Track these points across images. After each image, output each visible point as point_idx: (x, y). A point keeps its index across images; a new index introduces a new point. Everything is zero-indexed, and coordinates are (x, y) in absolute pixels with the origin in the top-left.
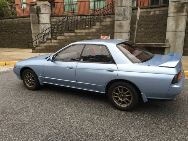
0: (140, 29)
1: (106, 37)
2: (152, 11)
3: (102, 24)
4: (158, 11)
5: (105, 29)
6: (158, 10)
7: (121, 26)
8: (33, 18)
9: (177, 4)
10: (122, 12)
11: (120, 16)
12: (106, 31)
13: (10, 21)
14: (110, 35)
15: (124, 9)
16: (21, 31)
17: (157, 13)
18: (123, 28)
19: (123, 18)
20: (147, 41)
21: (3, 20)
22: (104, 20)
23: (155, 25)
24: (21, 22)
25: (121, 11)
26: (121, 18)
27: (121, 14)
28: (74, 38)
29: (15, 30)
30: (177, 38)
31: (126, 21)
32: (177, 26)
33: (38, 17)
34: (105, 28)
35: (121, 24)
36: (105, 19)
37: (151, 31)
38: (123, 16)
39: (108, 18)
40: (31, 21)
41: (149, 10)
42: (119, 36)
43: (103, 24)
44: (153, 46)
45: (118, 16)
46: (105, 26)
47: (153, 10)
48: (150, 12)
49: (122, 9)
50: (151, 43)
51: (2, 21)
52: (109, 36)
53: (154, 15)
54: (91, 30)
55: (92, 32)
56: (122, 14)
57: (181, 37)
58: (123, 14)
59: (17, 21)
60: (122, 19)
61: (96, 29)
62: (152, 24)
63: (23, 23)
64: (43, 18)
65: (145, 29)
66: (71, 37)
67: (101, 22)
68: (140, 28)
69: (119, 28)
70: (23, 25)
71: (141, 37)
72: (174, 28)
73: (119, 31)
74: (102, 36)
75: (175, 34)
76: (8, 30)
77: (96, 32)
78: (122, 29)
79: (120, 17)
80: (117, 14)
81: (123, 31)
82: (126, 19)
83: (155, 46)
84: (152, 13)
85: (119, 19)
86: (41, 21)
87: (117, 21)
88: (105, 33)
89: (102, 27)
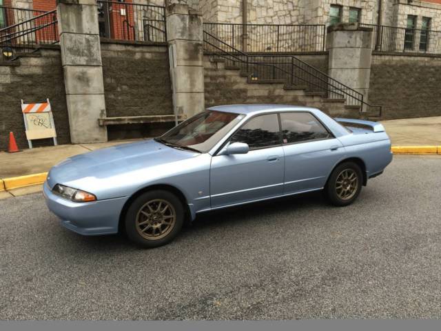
0: (121, 88)
1: (38, 106)
2: (138, 52)
3: (18, 70)
4: (149, 52)
5: (29, 85)
6: (149, 50)
7: (85, 79)
9: (189, 44)
10: (83, 46)
11: (79, 55)
12: (34, 91)
14: (48, 99)
15: (88, 41)
17: (148, 56)
18: (90, 83)
19: (87, 61)
20: (140, 112)
22: (22, 60)
23: (149, 80)
25: (81, 43)
26: (83, 60)
27: (81, 51)
30: (195, 105)
31: (96, 69)
32: (192, 84)
34: (30, 82)
35: (84, 73)
36: (27, 60)
37: (144, 91)
38: (86, 55)
39: (35, 57)
41: (130, 48)
42: (82, 103)
43: (21, 71)
44: (161, 121)
45: (75, 55)
46: (30, 76)
47: (137, 49)
48: (135, 53)
49: (83, 39)
50: (157, 116)
52: (46, 102)
53: (143, 60)
56: (83, 52)
57: (200, 102)
58: (86, 51)
60: (85, 63)
62: (142, 78)
65: (131, 87)
67: (13, 67)
68: (119, 85)
69: (79, 85)
71: (126, 104)
72: (188, 87)
73: (81, 92)
74: (24, 103)
75: (191, 98)
78: (88, 86)
79: (78, 58)
80: (70, 50)
81: (91, 90)
82: (95, 64)
83: (164, 121)
84: (138, 56)
85: (78, 63)
87: (73, 67)
88: (33, 94)
89: (19, 80)
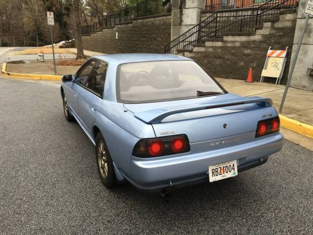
1: (279, 52)
3: (276, 25)
5: (279, 36)
7: (309, 31)
8: (174, 16)
12: (281, 40)
13: (151, 21)
14: (287, 48)
16: (160, 37)
18: (311, 34)
21: (145, 20)
22: (281, 17)
24: (162, 23)
28: (220, 50)
29: (154, 35)
33: (181, 14)
34: (281, 34)
35: (309, 25)
36: (284, 16)
39: (290, 13)
40: (172, 20)
43: (279, 25)
46: (282, 29)
51: (143, 22)
52: (285, 50)
54: (252, 38)
55: (254, 42)
59: (158, 22)
61: (263, 35)
63: (164, 24)
64: (188, 16)
66: (214, 49)
67: (273, 22)
70: (164, 27)
74: (271, 49)
76: (147, 36)
77: (261, 42)
86: (184, 21)
87: (301, 20)
88: (279, 43)
89: (274, 32)
